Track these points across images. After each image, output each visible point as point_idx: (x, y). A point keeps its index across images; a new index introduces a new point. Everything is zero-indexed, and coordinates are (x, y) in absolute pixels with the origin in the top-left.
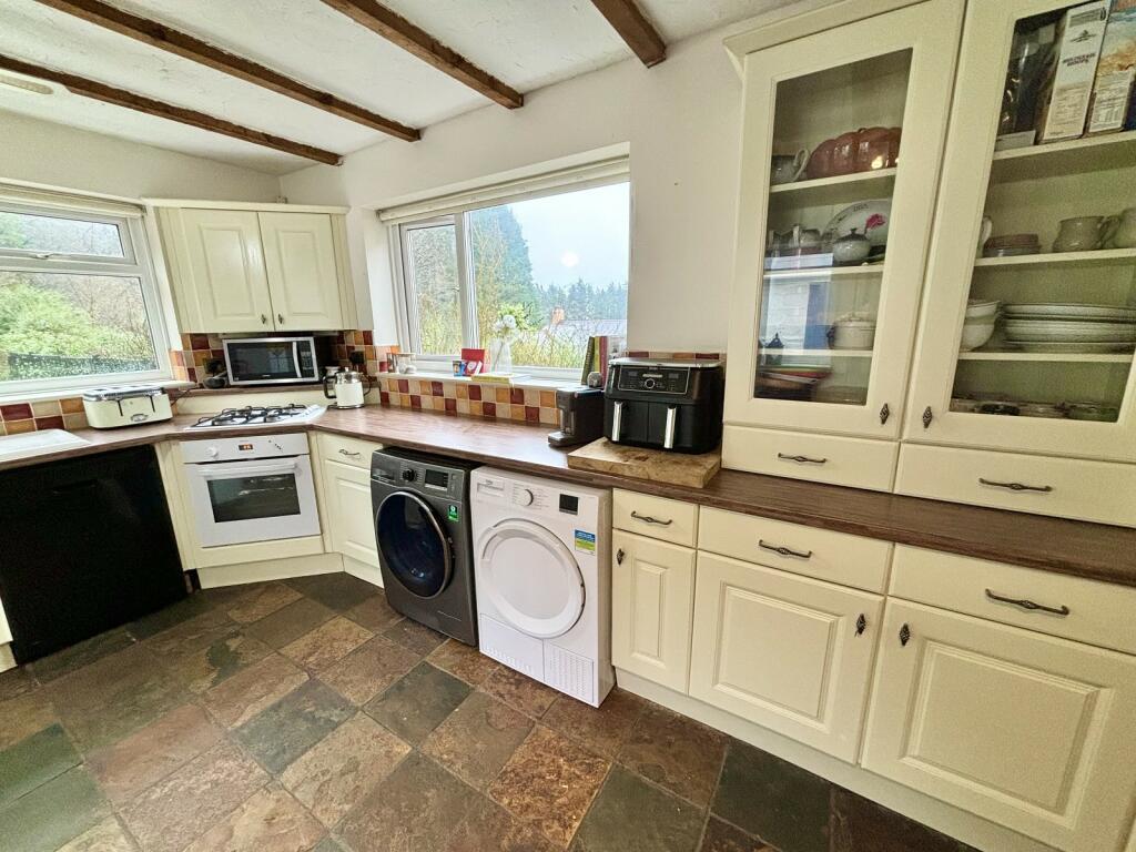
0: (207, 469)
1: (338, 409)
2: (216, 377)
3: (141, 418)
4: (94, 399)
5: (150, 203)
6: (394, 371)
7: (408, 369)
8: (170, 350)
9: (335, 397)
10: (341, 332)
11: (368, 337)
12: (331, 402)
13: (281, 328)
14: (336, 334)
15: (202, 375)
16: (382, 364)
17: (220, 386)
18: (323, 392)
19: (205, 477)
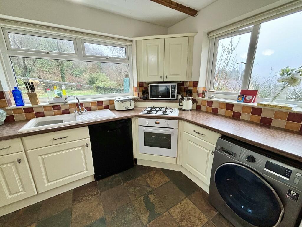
0: (144, 128)
1: (183, 110)
2: (145, 96)
3: (127, 108)
4: (117, 101)
5: (135, 39)
6: (204, 97)
7: (212, 97)
8: (133, 86)
9: (182, 106)
10: (183, 82)
11: (196, 84)
12: (181, 107)
13: (166, 80)
14: (181, 83)
15: (141, 95)
16: (199, 94)
17: (146, 99)
18: (179, 103)
19: (144, 131)
